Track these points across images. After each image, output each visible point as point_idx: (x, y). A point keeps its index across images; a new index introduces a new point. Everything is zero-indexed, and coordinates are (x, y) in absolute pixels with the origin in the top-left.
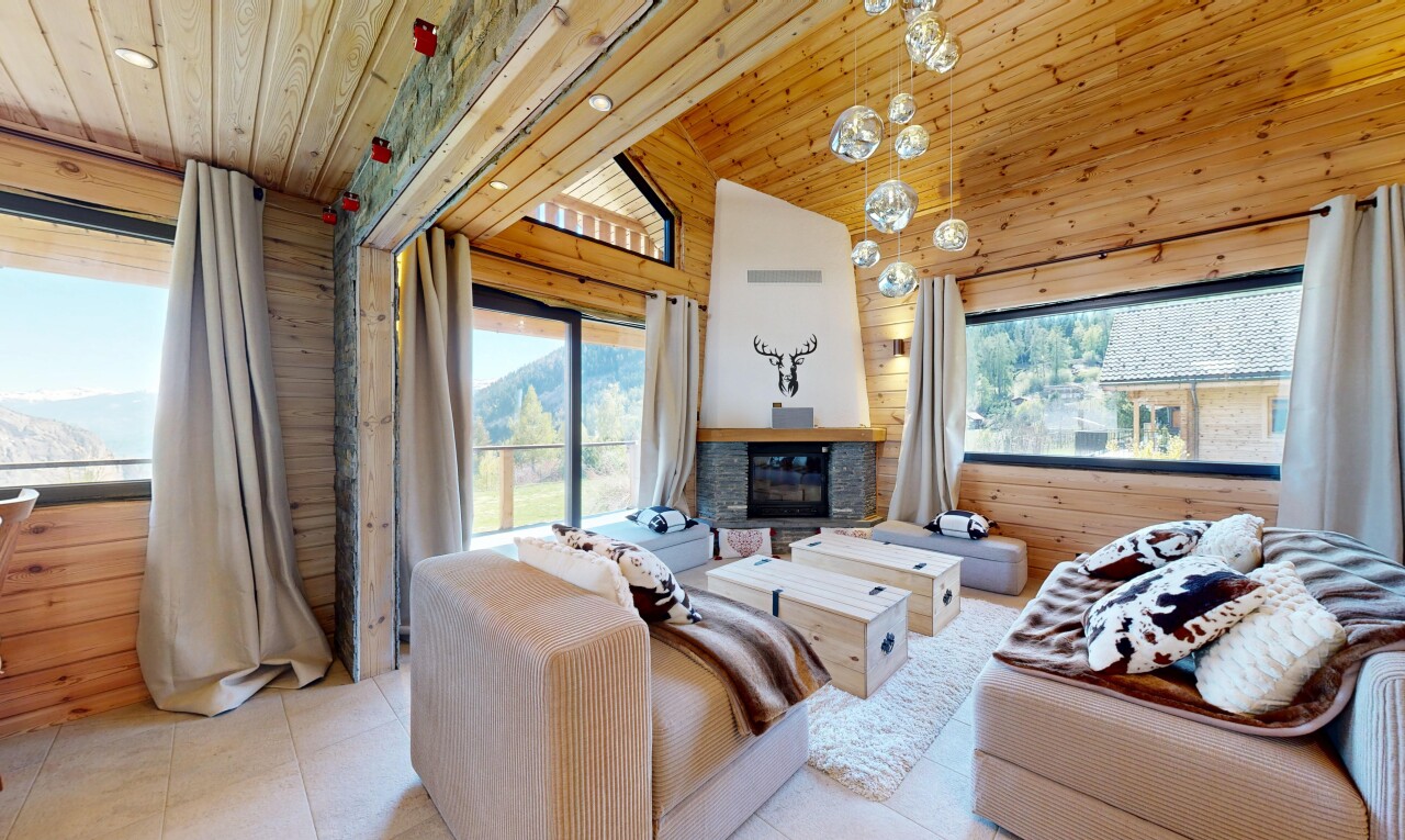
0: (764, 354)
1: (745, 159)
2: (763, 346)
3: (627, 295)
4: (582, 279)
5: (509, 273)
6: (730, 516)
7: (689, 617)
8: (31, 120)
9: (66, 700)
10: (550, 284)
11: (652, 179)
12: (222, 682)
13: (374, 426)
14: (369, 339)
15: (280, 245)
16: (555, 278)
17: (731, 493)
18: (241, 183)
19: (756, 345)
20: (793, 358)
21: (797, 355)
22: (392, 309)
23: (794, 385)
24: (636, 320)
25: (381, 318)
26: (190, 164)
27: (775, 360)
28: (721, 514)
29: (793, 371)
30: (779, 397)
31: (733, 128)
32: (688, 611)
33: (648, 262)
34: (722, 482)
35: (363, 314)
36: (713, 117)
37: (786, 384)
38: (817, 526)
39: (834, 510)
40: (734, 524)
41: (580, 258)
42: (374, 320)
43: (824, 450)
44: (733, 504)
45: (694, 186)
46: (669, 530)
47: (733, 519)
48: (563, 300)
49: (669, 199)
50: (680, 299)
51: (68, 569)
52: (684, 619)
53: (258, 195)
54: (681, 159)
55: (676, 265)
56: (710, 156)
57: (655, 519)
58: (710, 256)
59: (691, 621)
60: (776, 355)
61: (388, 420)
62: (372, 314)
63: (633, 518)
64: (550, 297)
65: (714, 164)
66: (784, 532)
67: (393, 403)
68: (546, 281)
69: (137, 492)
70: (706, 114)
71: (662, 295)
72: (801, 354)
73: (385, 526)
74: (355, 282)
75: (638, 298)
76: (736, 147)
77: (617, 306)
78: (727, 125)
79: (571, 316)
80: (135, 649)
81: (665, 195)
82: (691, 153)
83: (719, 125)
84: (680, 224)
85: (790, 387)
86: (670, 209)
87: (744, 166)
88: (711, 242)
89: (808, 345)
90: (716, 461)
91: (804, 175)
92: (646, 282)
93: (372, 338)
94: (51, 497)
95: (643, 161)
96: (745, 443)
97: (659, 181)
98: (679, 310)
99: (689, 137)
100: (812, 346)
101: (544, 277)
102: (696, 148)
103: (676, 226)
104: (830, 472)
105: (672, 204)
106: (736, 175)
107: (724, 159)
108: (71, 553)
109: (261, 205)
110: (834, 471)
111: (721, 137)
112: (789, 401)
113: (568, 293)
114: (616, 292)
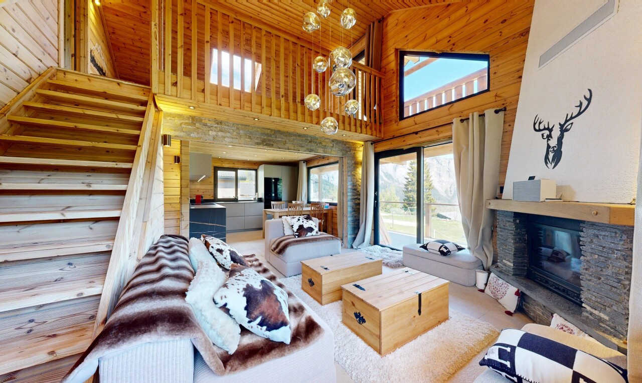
0: (539, 130)
2: (540, 123)
3: (440, 129)
5: (392, 143)
6: (504, 268)
16: (406, 138)
19: (535, 124)
20: (562, 127)
21: (566, 121)
23: (558, 155)
27: (546, 133)
28: (500, 264)
29: (560, 140)
33: (457, 104)
34: (500, 240)
37: (551, 155)
39: (583, 304)
40: (503, 275)
44: (505, 259)
45: (504, 21)
48: (410, 145)
54: (487, 17)
58: (524, 61)
60: (548, 128)
64: (405, 146)
68: (404, 140)
72: (571, 118)
73: (347, 216)
79: (418, 150)
88: (526, 48)
89: (581, 105)
92: (454, 116)
95: (453, 50)
96: (512, 212)
100: (585, 103)
112: (549, 172)
113: (412, 141)
114: (434, 130)
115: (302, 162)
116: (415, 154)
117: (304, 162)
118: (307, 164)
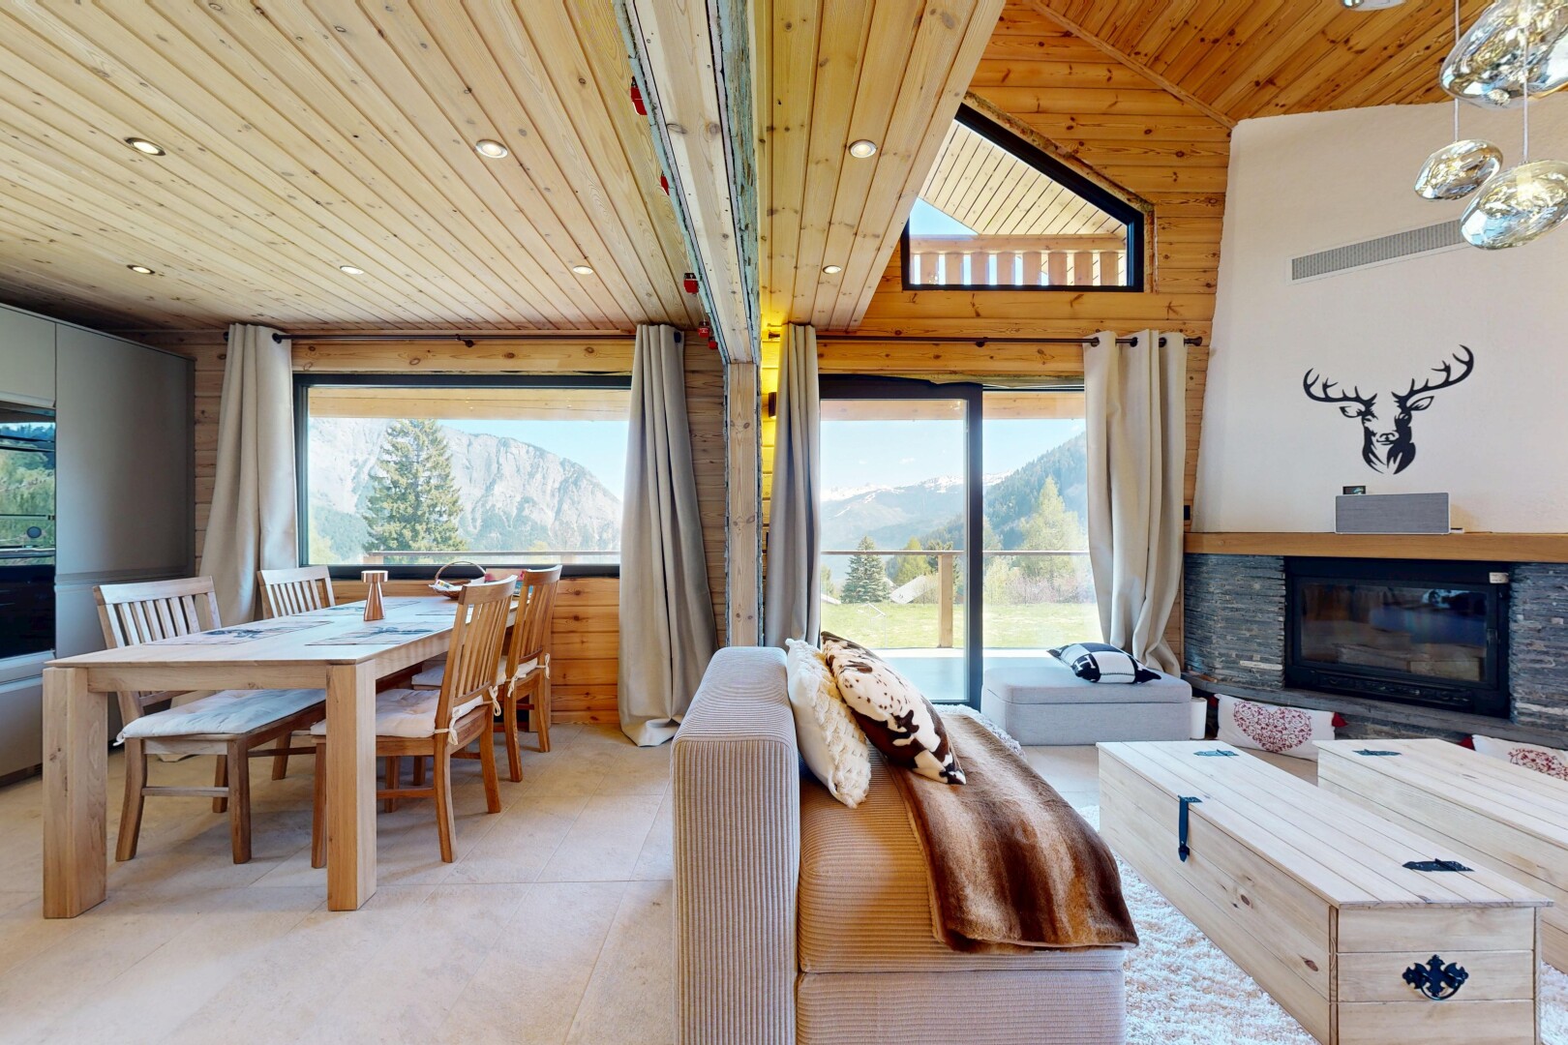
0: (1328, 399)
1: (1279, 71)
2: (1325, 386)
3: (1049, 349)
4: (981, 342)
5: (887, 356)
6: (1245, 677)
7: (942, 774)
8: (571, 326)
9: (589, 709)
10: (937, 357)
11: (1098, 174)
12: (648, 723)
13: (741, 525)
14: (737, 446)
15: (696, 374)
16: (944, 349)
17: (1247, 640)
18: (666, 331)
19: (1307, 387)
20: (1402, 401)
21: (1412, 393)
22: (755, 416)
23: (1403, 450)
24: (1072, 381)
25: (746, 426)
26: (639, 327)
27: (1354, 407)
28: (1227, 672)
29: (1403, 425)
30: (1359, 473)
31: (1242, 34)
32: (941, 766)
33: (1088, 296)
34: (1227, 620)
35: (733, 425)
36: (1201, 35)
37: (1381, 450)
38: (1467, 731)
39: (1519, 705)
40: (1252, 690)
41: (978, 315)
42: (741, 429)
43: (1496, 578)
44: (1250, 659)
45: (1180, 154)
46: (1103, 679)
47: (1251, 683)
48: (955, 372)
49: (1129, 193)
50: (1143, 337)
51: (590, 621)
52: (936, 775)
53: (677, 338)
54: (1150, 123)
55: (1146, 287)
56: (1208, 98)
57: (1082, 658)
58: (1216, 255)
59: (945, 779)
60: (1358, 399)
61: (751, 520)
62: (739, 423)
63: (1056, 654)
64: (939, 372)
65: (1220, 104)
66: (1370, 726)
67: (756, 503)
68: (931, 355)
69: (612, 572)
70: (1191, 34)
71: (1107, 338)
72: (1426, 388)
73: (750, 617)
74: (726, 397)
75: (1073, 349)
76: (1260, 57)
77: (1036, 366)
78: (1232, 33)
79: (971, 392)
80: (616, 684)
81: (1122, 189)
82: (1175, 106)
83: (1216, 41)
84: (1152, 223)
85: (1391, 455)
86: (1135, 206)
87: (1281, 82)
88: (1220, 231)
89: (1447, 369)
90: (1216, 586)
91: (1429, 39)
92: (1083, 324)
93: (739, 445)
94: (571, 573)
95: (1078, 155)
96: (1278, 558)
97: (1107, 173)
98: (1144, 355)
99: (1166, 84)
100: (1458, 370)
101: (930, 350)
102: (1182, 93)
103: (1146, 228)
104: (1513, 626)
105: (1136, 197)
106: (1268, 103)
107: (1240, 87)
108: (591, 611)
109: (681, 346)
110: (1521, 623)
111: (1227, 55)
112: (1383, 480)
113: (962, 363)
114: (1033, 348)
115: (270, 332)
116: (960, 405)
117: (277, 338)
118: (294, 355)
